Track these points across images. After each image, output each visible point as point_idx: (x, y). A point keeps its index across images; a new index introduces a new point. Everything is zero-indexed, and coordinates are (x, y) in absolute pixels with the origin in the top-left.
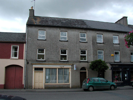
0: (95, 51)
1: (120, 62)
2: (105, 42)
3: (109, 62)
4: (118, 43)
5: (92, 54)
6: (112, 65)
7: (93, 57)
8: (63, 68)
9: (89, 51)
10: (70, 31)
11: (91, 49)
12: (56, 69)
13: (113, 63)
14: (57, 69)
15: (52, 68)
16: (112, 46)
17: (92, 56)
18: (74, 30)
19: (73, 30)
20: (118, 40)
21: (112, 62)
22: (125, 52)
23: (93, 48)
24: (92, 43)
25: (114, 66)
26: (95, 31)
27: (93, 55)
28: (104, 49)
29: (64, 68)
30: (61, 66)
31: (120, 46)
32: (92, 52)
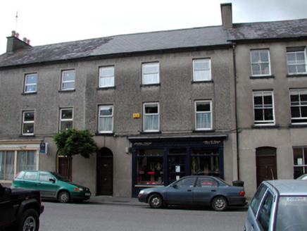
0: (91, 108)
1: (160, 133)
2: (119, 85)
3: (125, 134)
4: (158, 82)
5: (84, 117)
6: (132, 141)
7: (86, 122)
8: (25, 151)
9: (77, 109)
10: (42, 70)
11: (82, 105)
12: (14, 151)
13: (137, 135)
14: (16, 152)
15: (7, 151)
16: (137, 92)
17: (84, 121)
18: (51, 67)
19: (47, 67)
20: (158, 75)
21: (135, 134)
22: (176, 106)
23: (87, 101)
24: (85, 90)
25: (140, 144)
26: (94, 62)
27: (87, 118)
28: (114, 101)
29: (29, 151)
30: (21, 145)
31: (160, 91)
32: (84, 112)
